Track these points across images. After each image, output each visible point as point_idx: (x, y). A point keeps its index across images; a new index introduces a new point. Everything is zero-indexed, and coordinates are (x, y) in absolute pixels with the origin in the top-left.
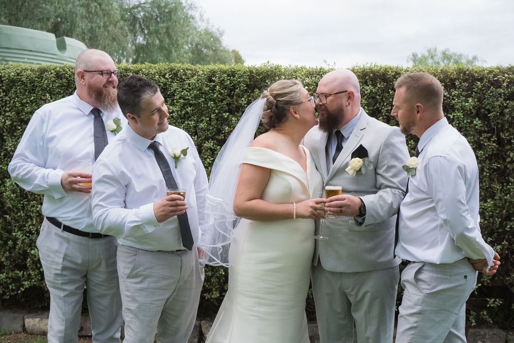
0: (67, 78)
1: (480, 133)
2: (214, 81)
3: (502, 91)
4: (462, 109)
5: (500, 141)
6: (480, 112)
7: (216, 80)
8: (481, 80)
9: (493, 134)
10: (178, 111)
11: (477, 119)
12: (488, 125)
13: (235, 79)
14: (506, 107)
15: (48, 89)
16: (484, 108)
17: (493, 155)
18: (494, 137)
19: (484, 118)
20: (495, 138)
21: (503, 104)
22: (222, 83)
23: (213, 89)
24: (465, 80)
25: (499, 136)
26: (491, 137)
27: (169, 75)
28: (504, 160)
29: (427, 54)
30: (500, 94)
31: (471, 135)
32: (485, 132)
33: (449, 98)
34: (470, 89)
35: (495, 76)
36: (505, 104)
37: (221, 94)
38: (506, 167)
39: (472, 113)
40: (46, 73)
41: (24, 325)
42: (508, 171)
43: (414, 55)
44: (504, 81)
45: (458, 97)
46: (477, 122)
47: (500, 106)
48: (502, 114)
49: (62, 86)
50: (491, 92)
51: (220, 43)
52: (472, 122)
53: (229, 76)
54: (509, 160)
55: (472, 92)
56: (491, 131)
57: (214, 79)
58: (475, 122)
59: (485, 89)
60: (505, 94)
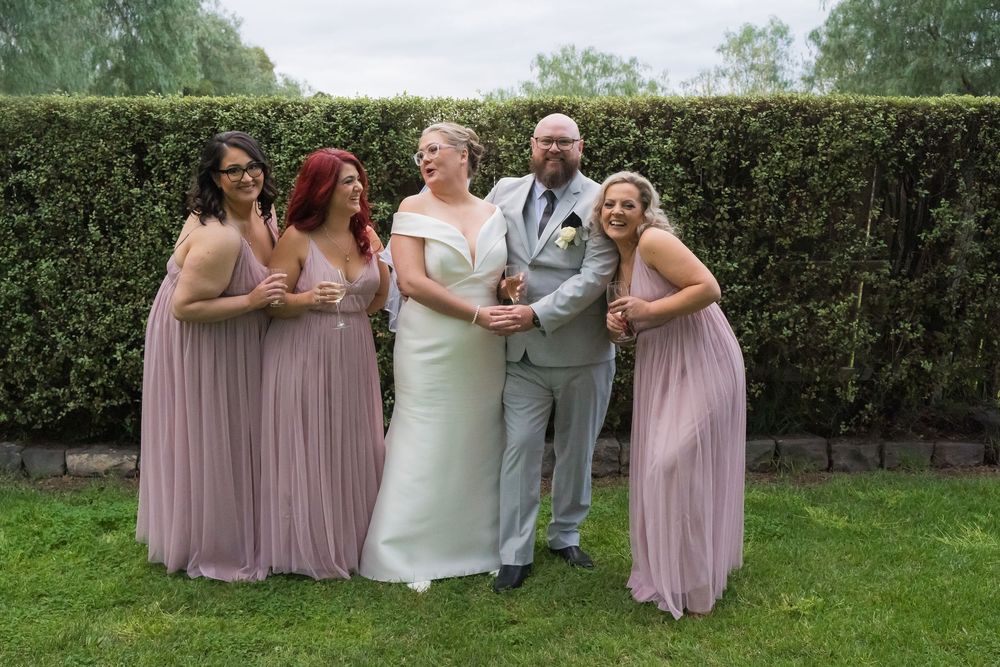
0: (127, 118)
1: (682, 182)
2: (334, 120)
3: (708, 128)
4: (660, 153)
5: (707, 193)
6: (683, 157)
7: (338, 118)
8: (681, 114)
9: (698, 183)
10: (286, 161)
11: (678, 165)
12: (692, 173)
13: (363, 116)
14: (713, 150)
15: (100, 132)
16: (686, 151)
17: (698, 210)
18: (699, 187)
19: (687, 163)
20: (700, 189)
21: (709, 145)
22: (345, 122)
23: (334, 130)
24: (661, 115)
25: (704, 186)
26: (696, 188)
27: (273, 112)
28: (713, 218)
30: (706, 133)
31: (671, 186)
32: (688, 181)
33: (642, 138)
34: (668, 126)
35: (699, 109)
36: (712, 146)
37: (344, 136)
38: (715, 226)
39: (671, 157)
40: (97, 111)
41: (65, 465)
42: (717, 231)
44: (709, 115)
45: (654, 137)
46: (678, 169)
47: (705, 148)
48: (709, 158)
49: (120, 127)
50: (695, 130)
51: (237, 38)
52: (672, 169)
53: (354, 112)
54: (718, 216)
55: (670, 130)
56: (696, 180)
57: (334, 116)
58: (675, 169)
59: (686, 126)
60: (711, 133)
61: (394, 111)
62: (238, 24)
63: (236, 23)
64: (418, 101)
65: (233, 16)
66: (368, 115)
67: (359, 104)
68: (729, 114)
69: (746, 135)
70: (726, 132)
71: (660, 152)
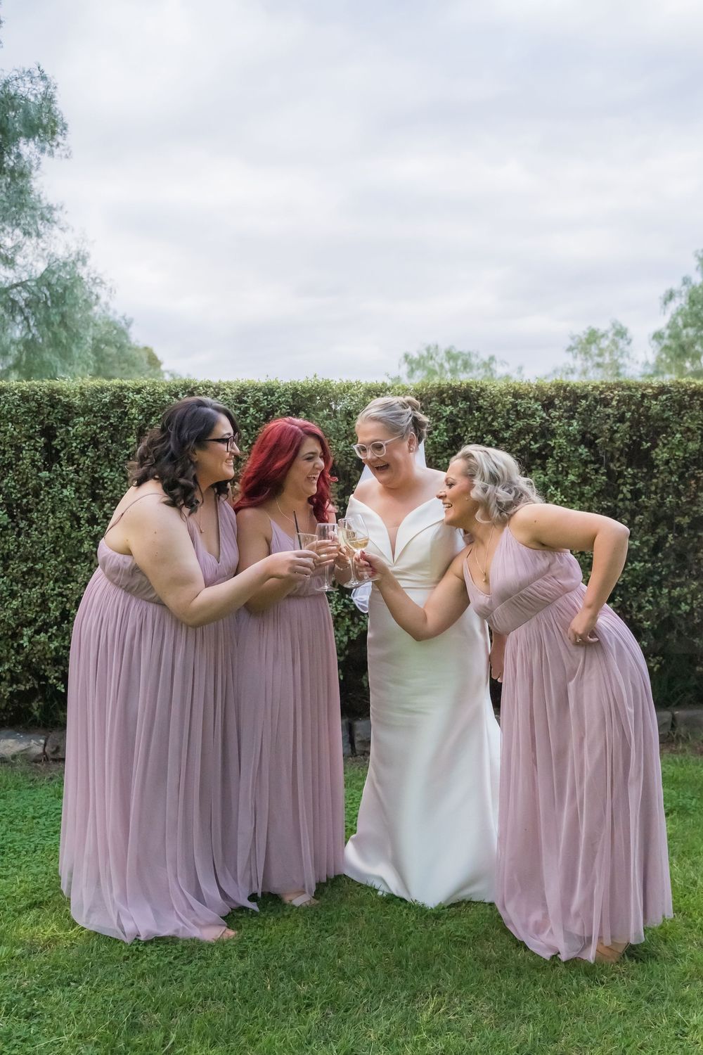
0: (37, 401)
1: (585, 463)
2: (245, 402)
3: (610, 411)
4: (565, 435)
5: (609, 474)
6: (587, 439)
7: (249, 400)
8: (585, 397)
9: (601, 464)
11: (583, 446)
12: (596, 454)
13: (274, 398)
14: (616, 432)
15: (9, 416)
16: (590, 433)
17: (600, 491)
18: (602, 468)
19: (591, 444)
20: (603, 470)
21: (612, 427)
22: (256, 403)
23: (245, 412)
24: (565, 398)
25: (608, 467)
26: (599, 468)
28: (616, 498)
29: (425, 353)
30: (608, 416)
31: (576, 467)
32: (591, 462)
33: (548, 420)
34: (573, 409)
35: (602, 393)
36: (615, 428)
37: (255, 418)
38: (616, 506)
39: (576, 439)
40: (6, 394)
42: (618, 510)
43: (406, 356)
44: (612, 399)
45: (559, 419)
46: (583, 450)
47: (608, 430)
48: (612, 440)
49: (29, 410)
50: (598, 413)
52: (576, 450)
53: (265, 394)
54: (621, 496)
55: (574, 413)
56: (598, 460)
57: (245, 398)
58: (580, 450)
59: (590, 409)
60: (615, 416)
61: (304, 393)
62: (129, 324)
63: (126, 324)
64: (328, 383)
65: (124, 317)
66: (279, 397)
67: (270, 387)
68: (631, 397)
69: (648, 418)
70: (628, 415)
71: (567, 435)
